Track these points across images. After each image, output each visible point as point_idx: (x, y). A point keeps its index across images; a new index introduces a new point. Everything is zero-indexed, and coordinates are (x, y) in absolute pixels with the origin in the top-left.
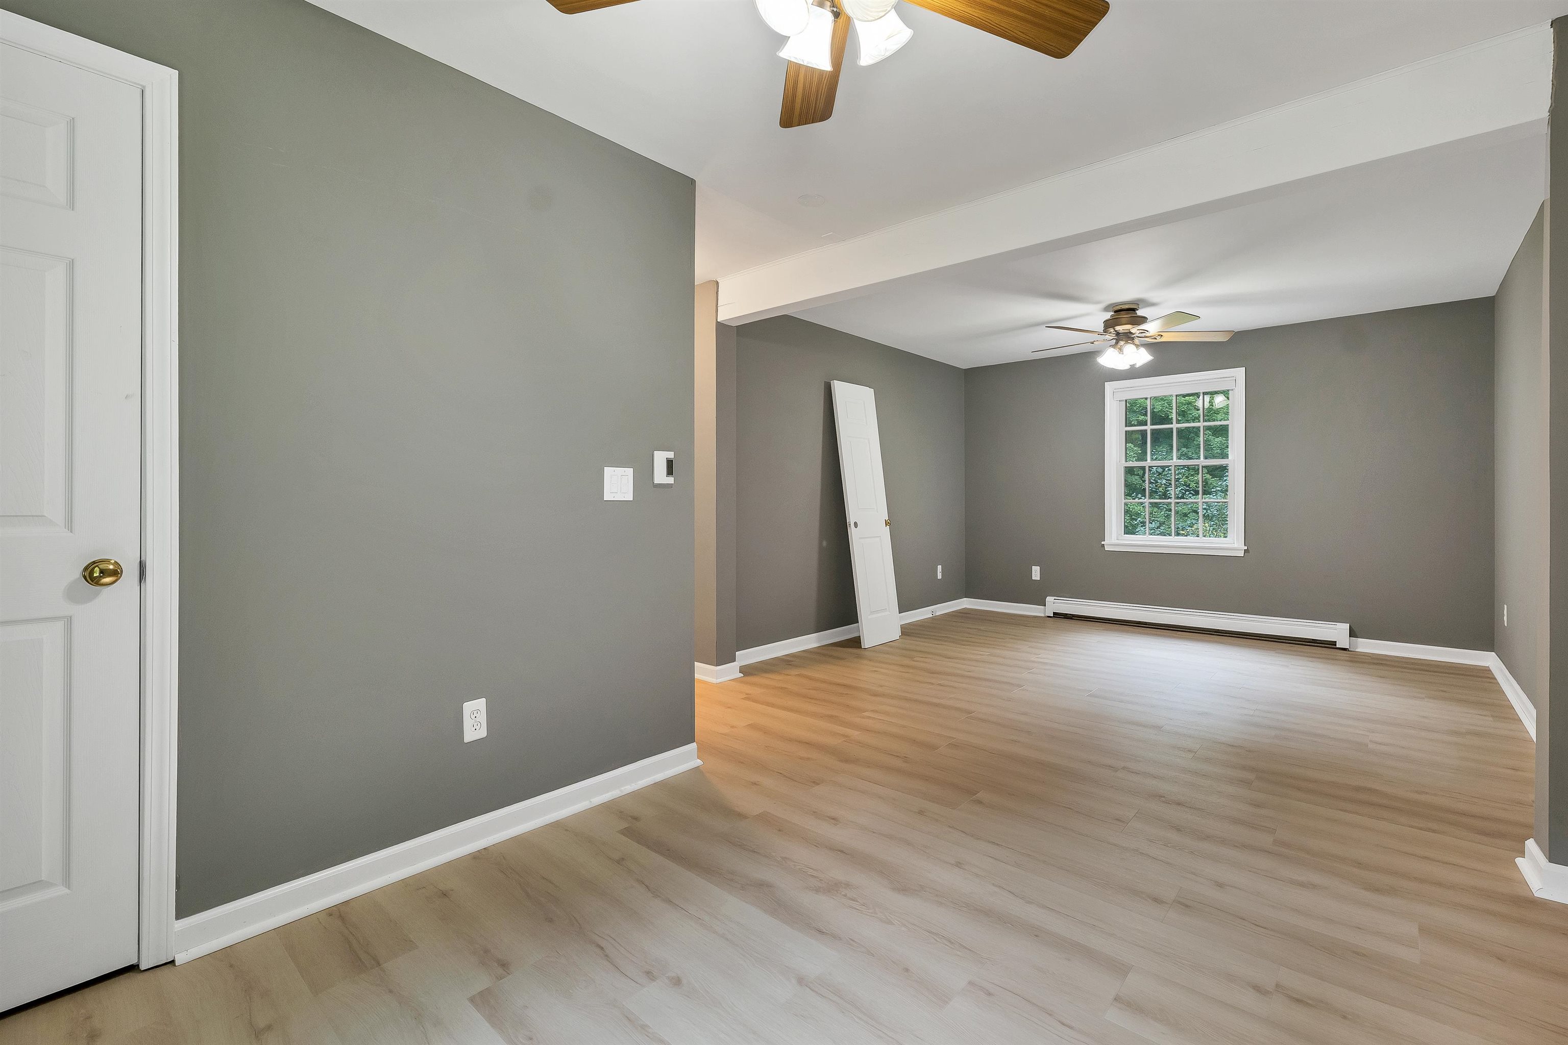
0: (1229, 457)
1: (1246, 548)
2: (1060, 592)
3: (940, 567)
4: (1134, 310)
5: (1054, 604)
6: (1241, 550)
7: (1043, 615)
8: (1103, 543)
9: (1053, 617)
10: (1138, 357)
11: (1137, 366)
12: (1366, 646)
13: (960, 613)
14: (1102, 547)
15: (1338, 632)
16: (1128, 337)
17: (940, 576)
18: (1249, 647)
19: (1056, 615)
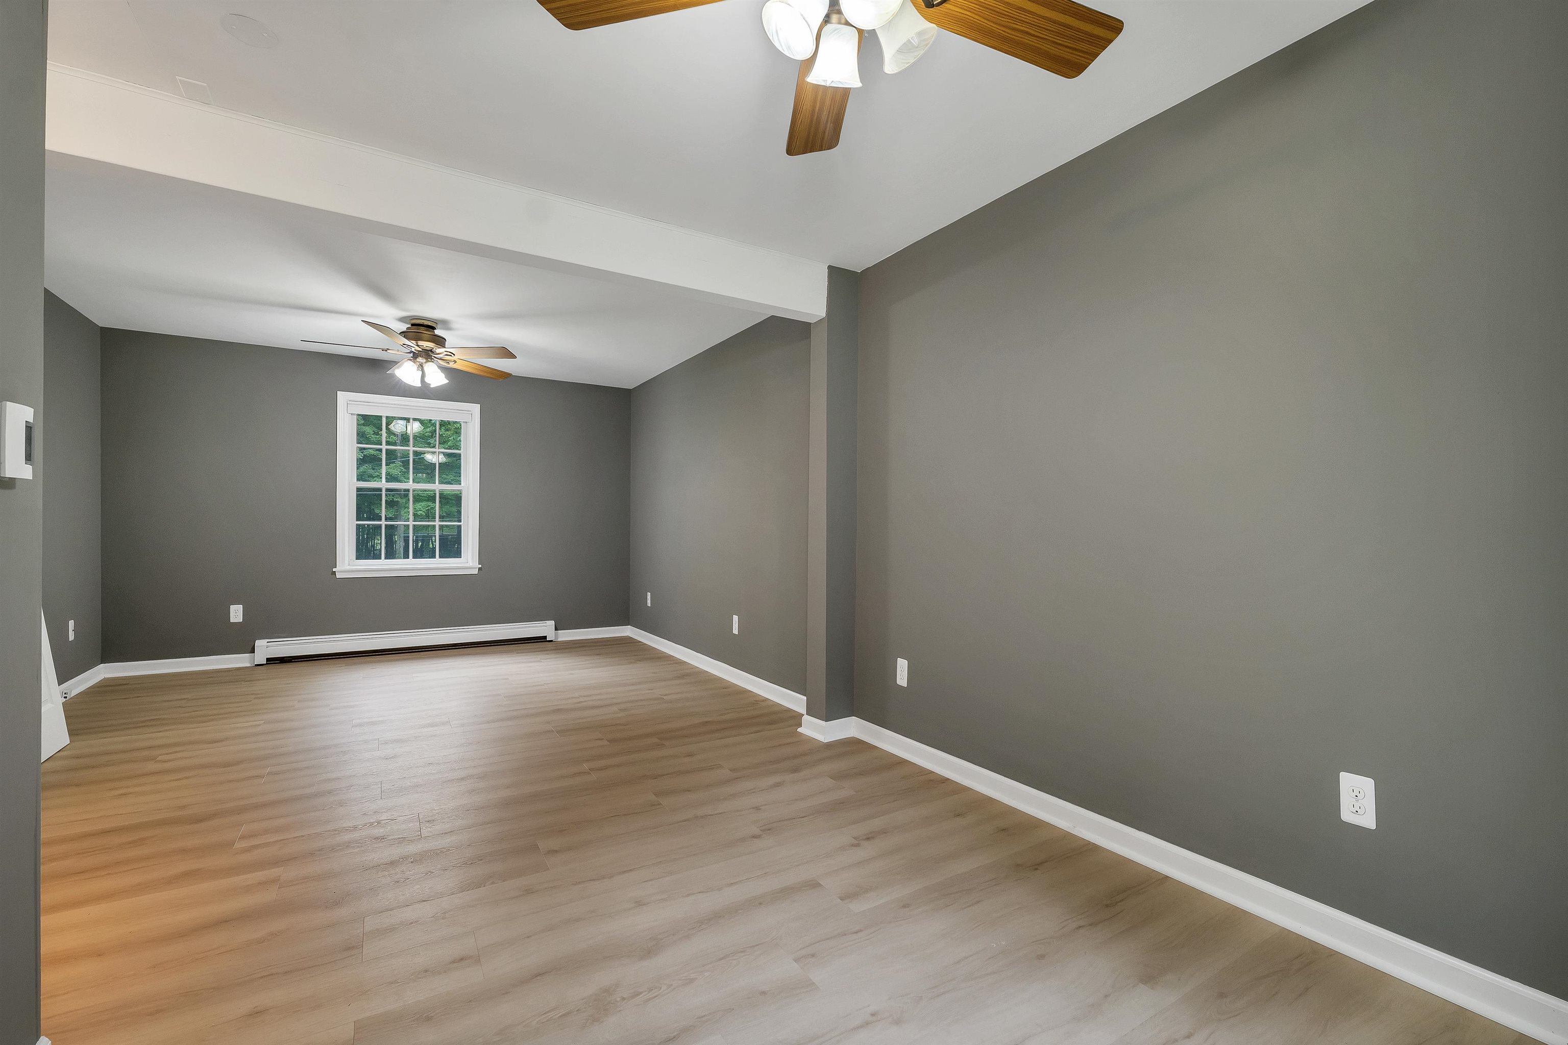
0: (462, 483)
1: (480, 566)
2: (272, 633)
3: (71, 623)
4: (434, 328)
5: (266, 648)
6: (475, 568)
7: (248, 665)
8: (334, 570)
9: (267, 664)
10: (436, 378)
11: (432, 386)
12: (567, 635)
13: (101, 687)
14: (332, 574)
15: (545, 628)
16: (428, 355)
17: (71, 637)
18: (501, 652)
19: (270, 661)
